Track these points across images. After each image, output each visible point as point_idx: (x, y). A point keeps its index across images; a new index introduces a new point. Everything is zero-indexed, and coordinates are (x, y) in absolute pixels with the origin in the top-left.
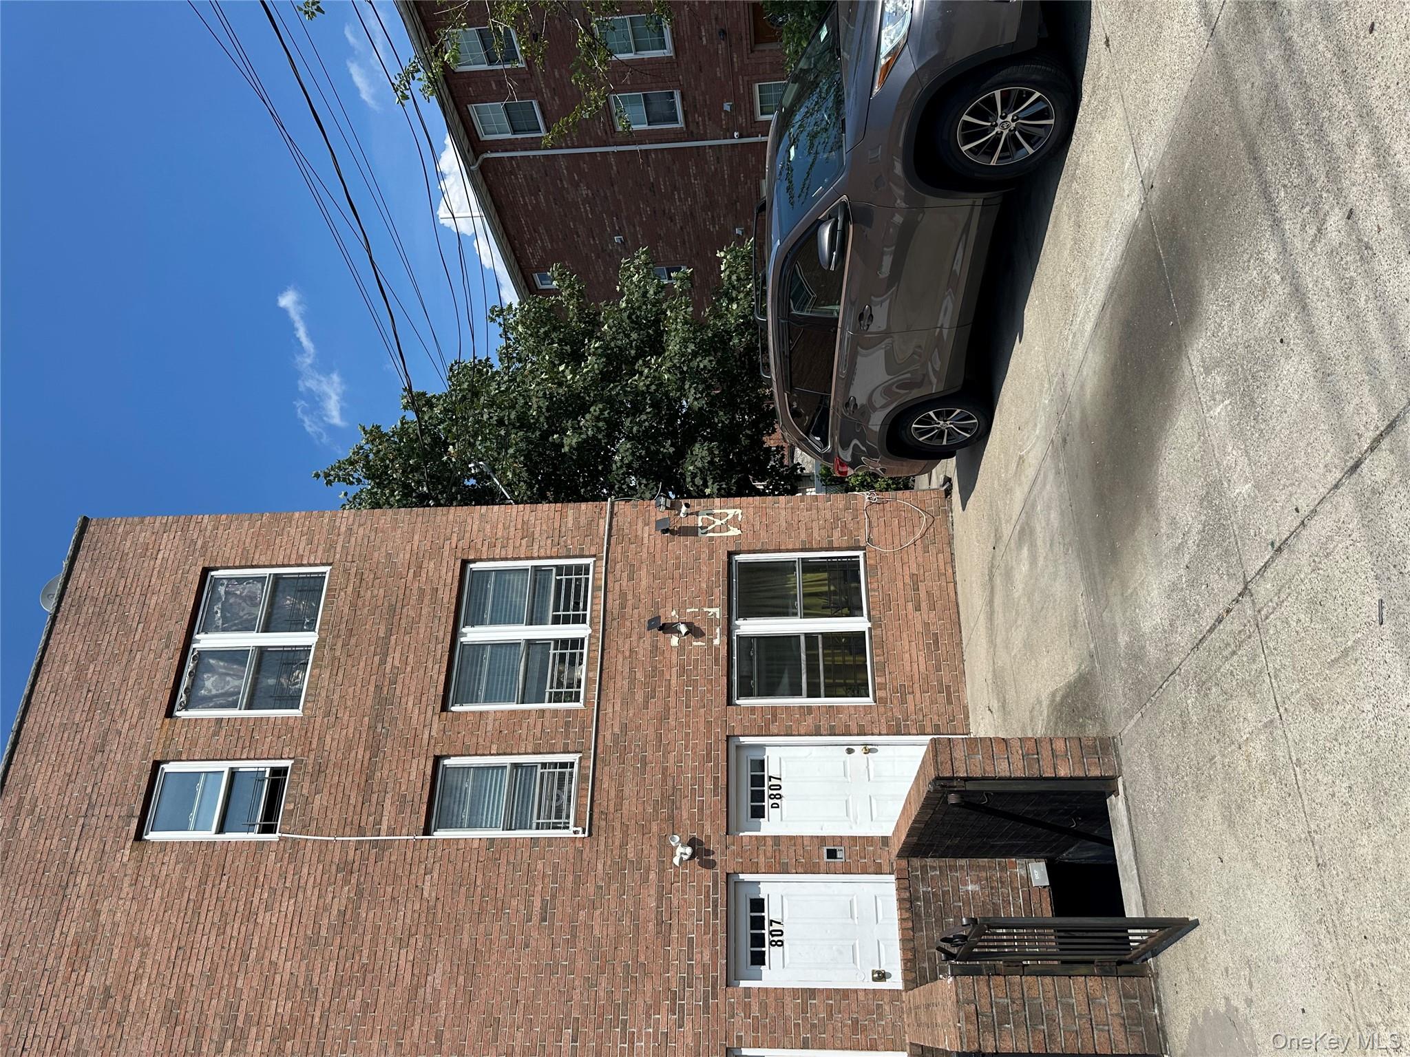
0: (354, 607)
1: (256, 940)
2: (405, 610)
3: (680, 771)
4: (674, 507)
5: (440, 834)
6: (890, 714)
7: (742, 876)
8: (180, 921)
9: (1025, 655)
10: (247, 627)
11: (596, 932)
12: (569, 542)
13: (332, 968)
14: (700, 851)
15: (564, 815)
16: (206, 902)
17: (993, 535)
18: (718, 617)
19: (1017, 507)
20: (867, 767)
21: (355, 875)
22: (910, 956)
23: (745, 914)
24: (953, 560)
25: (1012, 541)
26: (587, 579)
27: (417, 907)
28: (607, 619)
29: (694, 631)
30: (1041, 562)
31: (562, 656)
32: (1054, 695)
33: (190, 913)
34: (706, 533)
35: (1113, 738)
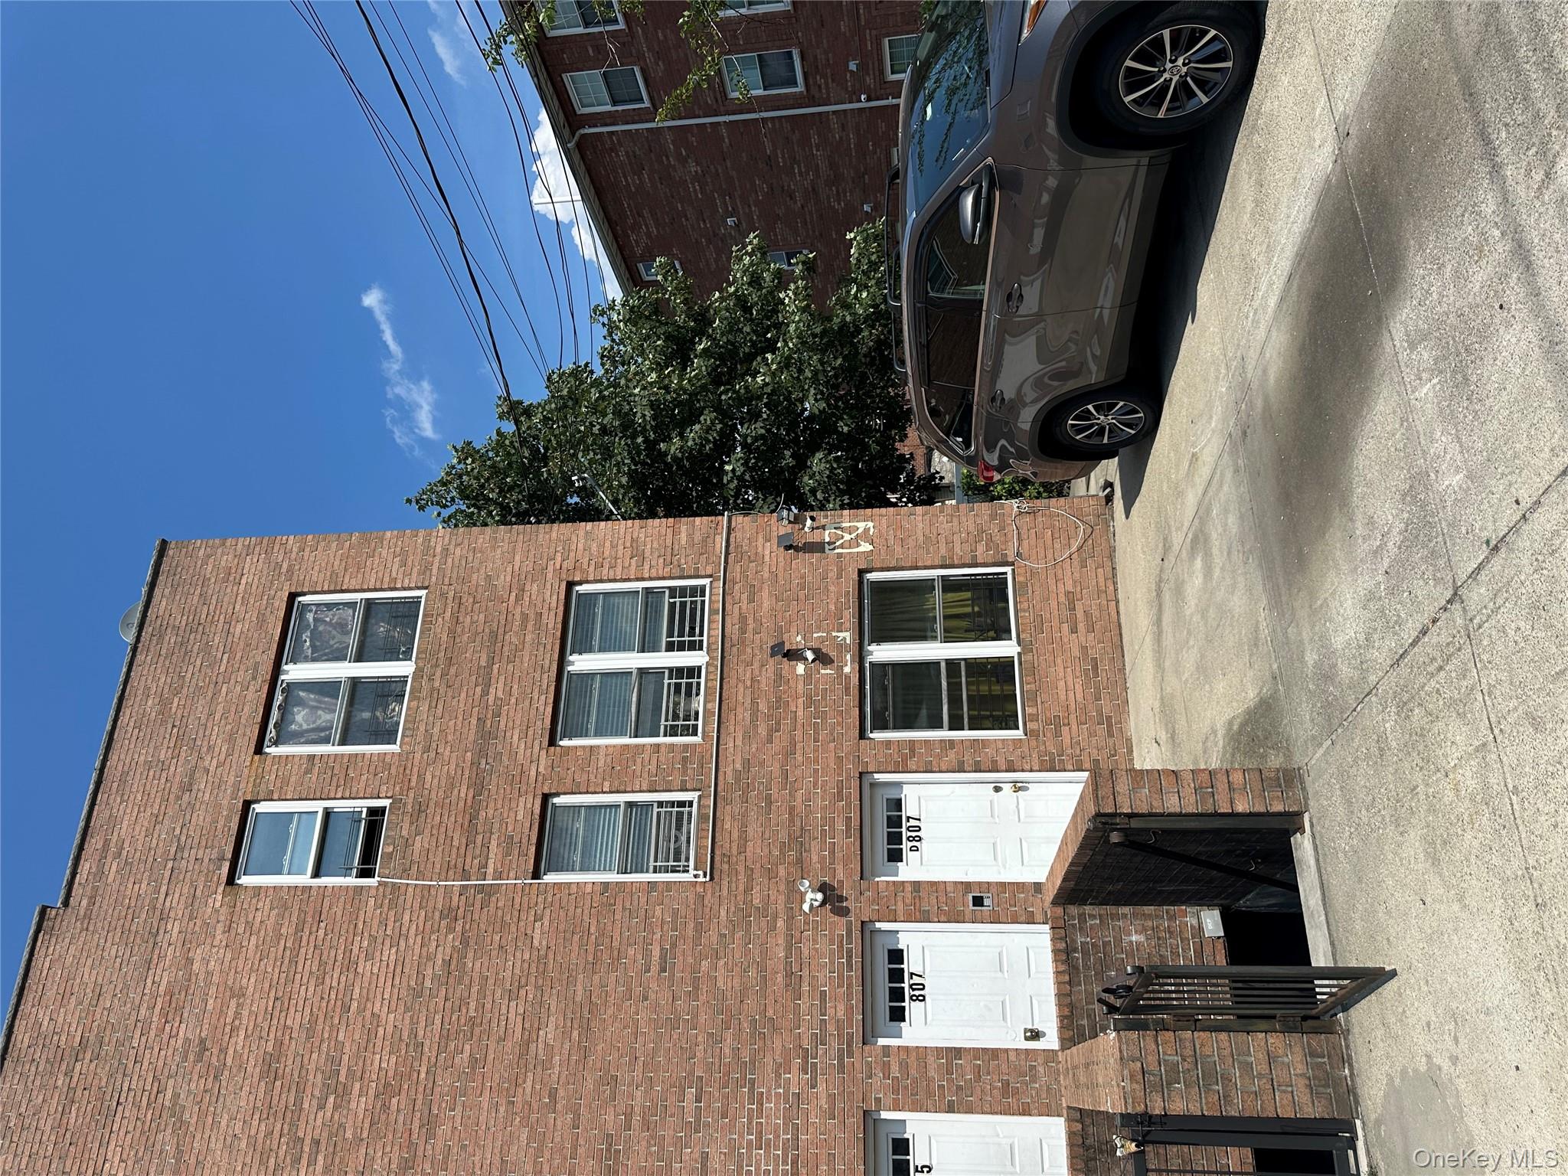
0: (452, 633)
1: (357, 990)
2: (507, 637)
3: (809, 811)
4: (798, 520)
5: (550, 878)
6: (1042, 748)
7: (878, 925)
8: (277, 970)
9: (1198, 678)
10: (338, 656)
11: (720, 984)
12: (683, 561)
13: (438, 1022)
14: (831, 897)
15: (683, 857)
16: (303, 951)
17: (1161, 545)
18: (848, 642)
19: (1190, 512)
20: (1017, 807)
21: (460, 922)
22: (1066, 1012)
23: (883, 967)
24: (1114, 576)
25: (1184, 552)
26: (703, 602)
27: (527, 956)
28: (726, 645)
29: (822, 658)
30: (1217, 573)
31: (678, 686)
32: (1230, 723)
33: (286, 961)
34: (834, 549)
35: (1299, 769)
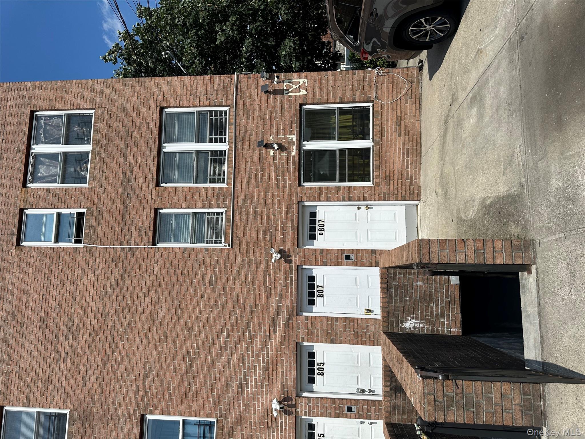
0: (108, 132)
1: (78, 292)
2: (133, 134)
3: (275, 218)
4: (271, 78)
5: (160, 245)
6: (380, 191)
7: (304, 267)
8: (42, 283)
10: (57, 142)
11: (236, 290)
12: (215, 98)
13: (114, 305)
14: (284, 255)
15: (219, 237)
16: (53, 275)
18: (294, 140)
20: (367, 216)
21: (121, 263)
22: (386, 315)
23: (306, 283)
24: (420, 108)
25: (465, 103)
26: (226, 119)
27: (151, 278)
28: (237, 141)
29: (282, 148)
31: (215, 160)
33: (46, 279)
34: (288, 93)
35: (533, 240)
